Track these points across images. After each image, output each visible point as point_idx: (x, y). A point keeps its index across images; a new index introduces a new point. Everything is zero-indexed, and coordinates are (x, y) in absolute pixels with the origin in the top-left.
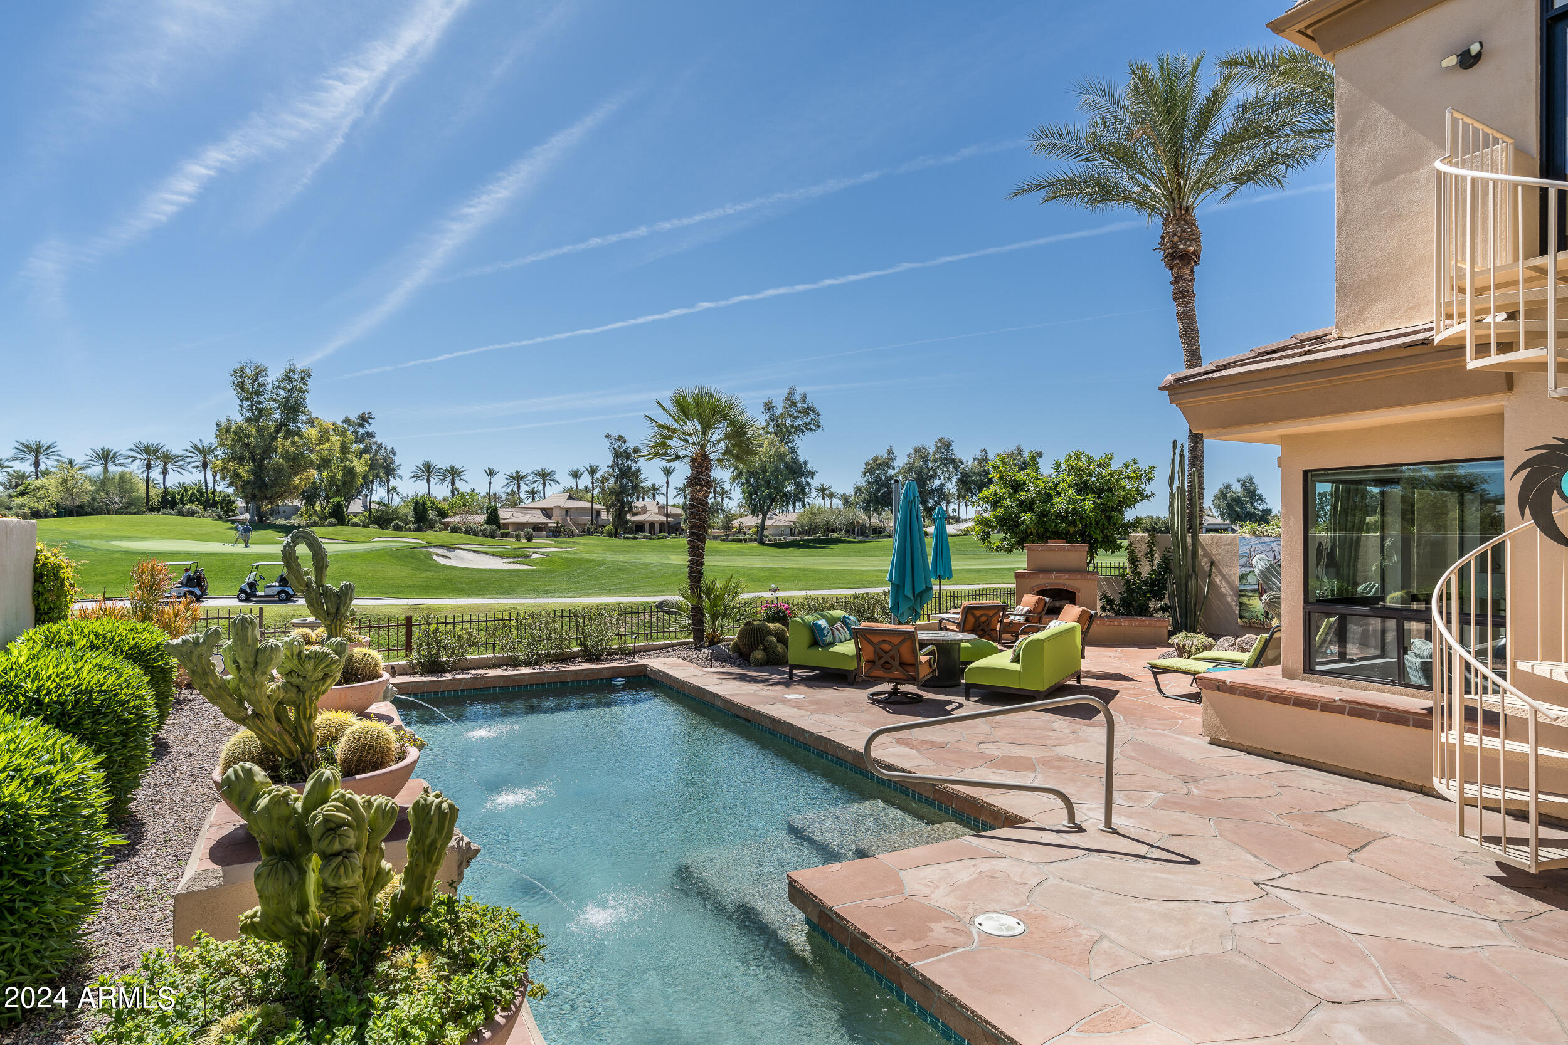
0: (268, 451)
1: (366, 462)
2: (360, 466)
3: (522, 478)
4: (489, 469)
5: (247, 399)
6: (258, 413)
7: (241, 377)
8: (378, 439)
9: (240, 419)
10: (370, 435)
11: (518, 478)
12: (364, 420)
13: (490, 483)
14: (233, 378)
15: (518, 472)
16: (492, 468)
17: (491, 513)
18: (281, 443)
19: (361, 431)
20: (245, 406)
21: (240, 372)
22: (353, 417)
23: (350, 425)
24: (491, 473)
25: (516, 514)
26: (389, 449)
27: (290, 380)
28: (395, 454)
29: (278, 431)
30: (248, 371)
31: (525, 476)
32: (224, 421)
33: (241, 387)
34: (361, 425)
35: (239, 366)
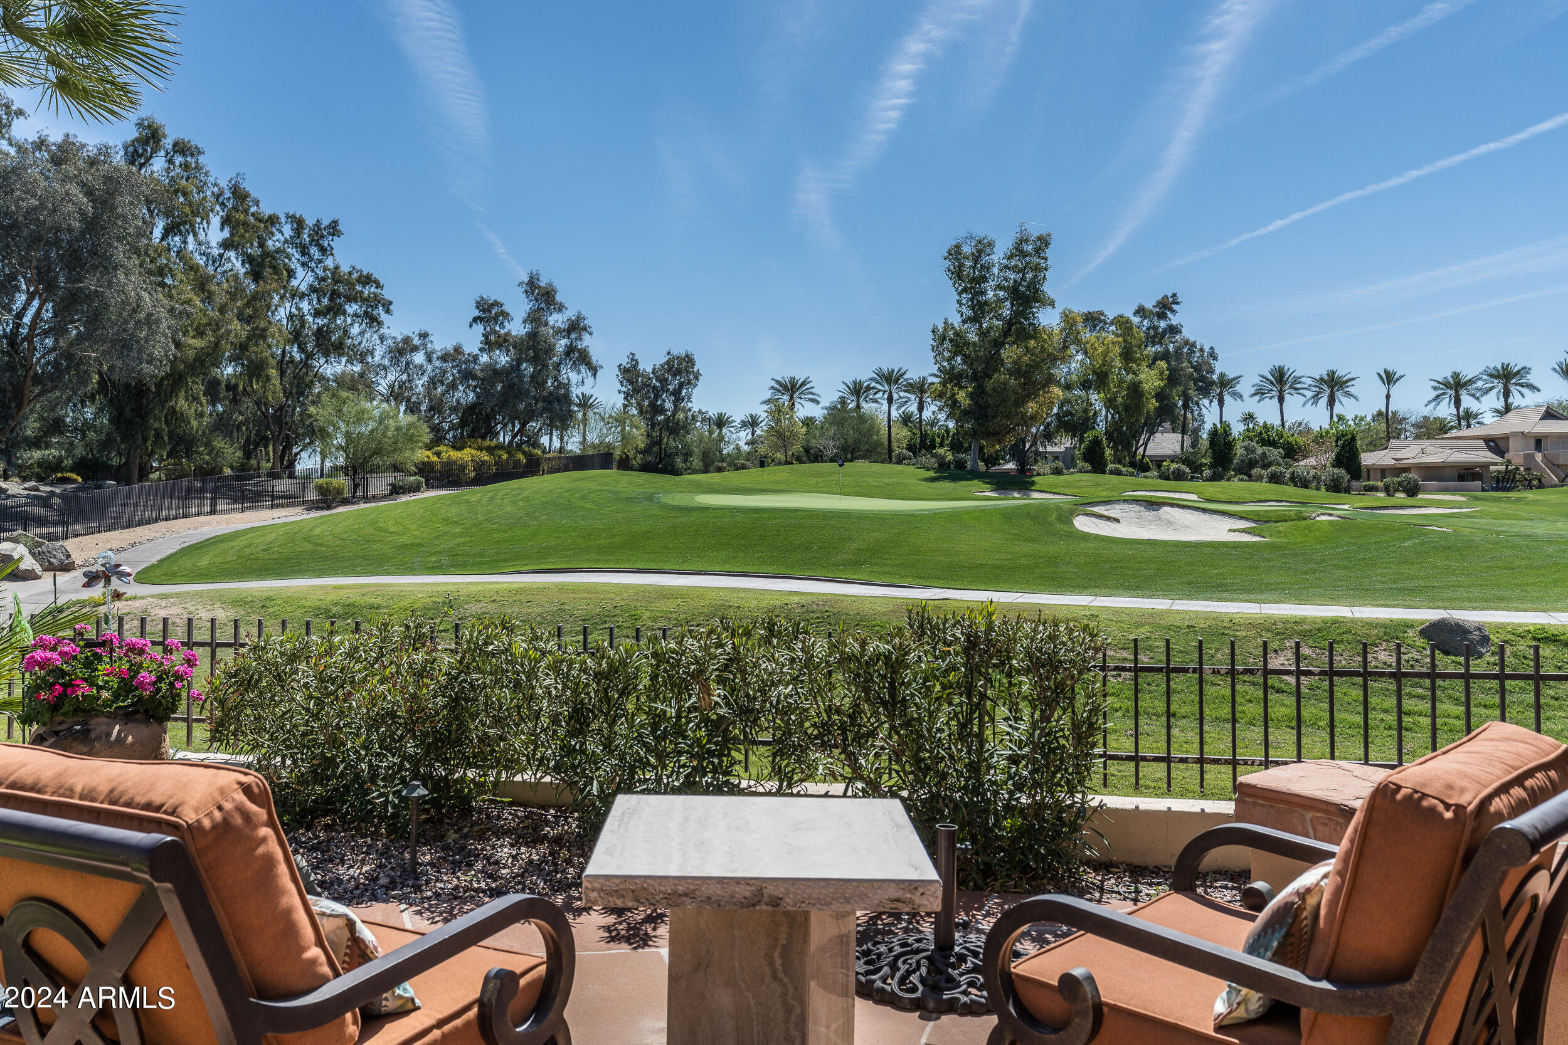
0: (993, 362)
1: (1162, 373)
2: (1150, 379)
3: (1465, 384)
4: (1386, 372)
5: (965, 290)
6: (979, 309)
7: (957, 259)
8: (1187, 333)
9: (956, 320)
10: (1174, 330)
11: (1456, 385)
12: (1166, 306)
13: (1388, 397)
14: (947, 263)
15: (1456, 375)
16: (1390, 369)
17: (1343, 447)
18: (1010, 353)
19: (1163, 324)
20: (964, 301)
21: (955, 253)
22: (1149, 305)
23: (1144, 317)
24: (1389, 378)
25: (1429, 450)
26: (1207, 349)
27: (1023, 254)
28: (1215, 358)
29: (1006, 333)
30: (966, 249)
31: (1471, 381)
32: (941, 326)
33: (957, 274)
34: (1162, 316)
35: (954, 243)
